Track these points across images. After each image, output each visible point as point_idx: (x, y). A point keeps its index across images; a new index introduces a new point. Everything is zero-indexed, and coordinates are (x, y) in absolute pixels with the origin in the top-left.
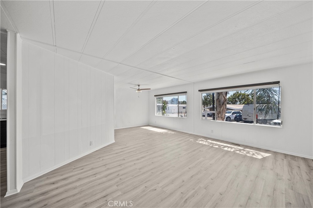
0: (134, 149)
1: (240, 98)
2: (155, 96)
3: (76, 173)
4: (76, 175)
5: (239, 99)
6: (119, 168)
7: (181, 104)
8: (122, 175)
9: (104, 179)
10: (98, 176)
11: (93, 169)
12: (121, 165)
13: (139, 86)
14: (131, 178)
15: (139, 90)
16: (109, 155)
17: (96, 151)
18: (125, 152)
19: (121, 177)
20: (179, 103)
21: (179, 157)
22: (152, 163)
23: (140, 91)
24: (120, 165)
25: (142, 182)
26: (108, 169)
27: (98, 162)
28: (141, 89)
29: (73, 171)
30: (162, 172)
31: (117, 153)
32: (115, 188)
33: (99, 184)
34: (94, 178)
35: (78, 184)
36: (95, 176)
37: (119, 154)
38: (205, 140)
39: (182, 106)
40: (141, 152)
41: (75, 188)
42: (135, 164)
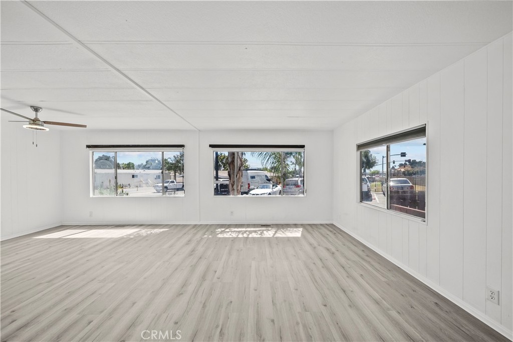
1: (224, 161)
2: (89, 147)
5: (222, 163)
7: (124, 169)
13: (36, 109)
15: (35, 121)
20: (118, 166)
23: (41, 125)
28: (44, 122)
38: (227, 230)
39: (129, 174)
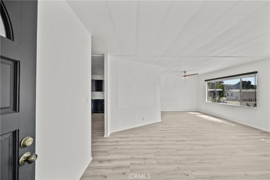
0: (176, 131)
2: (205, 81)
3: (133, 136)
4: (132, 137)
6: (159, 143)
8: (160, 149)
9: (147, 147)
10: (144, 143)
11: (142, 137)
12: (162, 141)
13: (185, 72)
14: (167, 155)
16: (155, 130)
17: (147, 125)
18: (167, 131)
19: (159, 150)
21: (230, 155)
22: (192, 149)
23: (186, 77)
24: (160, 141)
25: (176, 162)
26: (151, 140)
27: (146, 133)
28: (187, 76)
29: (131, 134)
30: (201, 162)
31: (161, 131)
32: (152, 156)
33: (143, 149)
34: (142, 143)
35: (132, 143)
36: (142, 142)
37: (162, 132)
40: (182, 136)
41: (130, 145)
42: (173, 144)
